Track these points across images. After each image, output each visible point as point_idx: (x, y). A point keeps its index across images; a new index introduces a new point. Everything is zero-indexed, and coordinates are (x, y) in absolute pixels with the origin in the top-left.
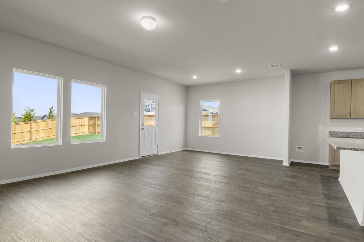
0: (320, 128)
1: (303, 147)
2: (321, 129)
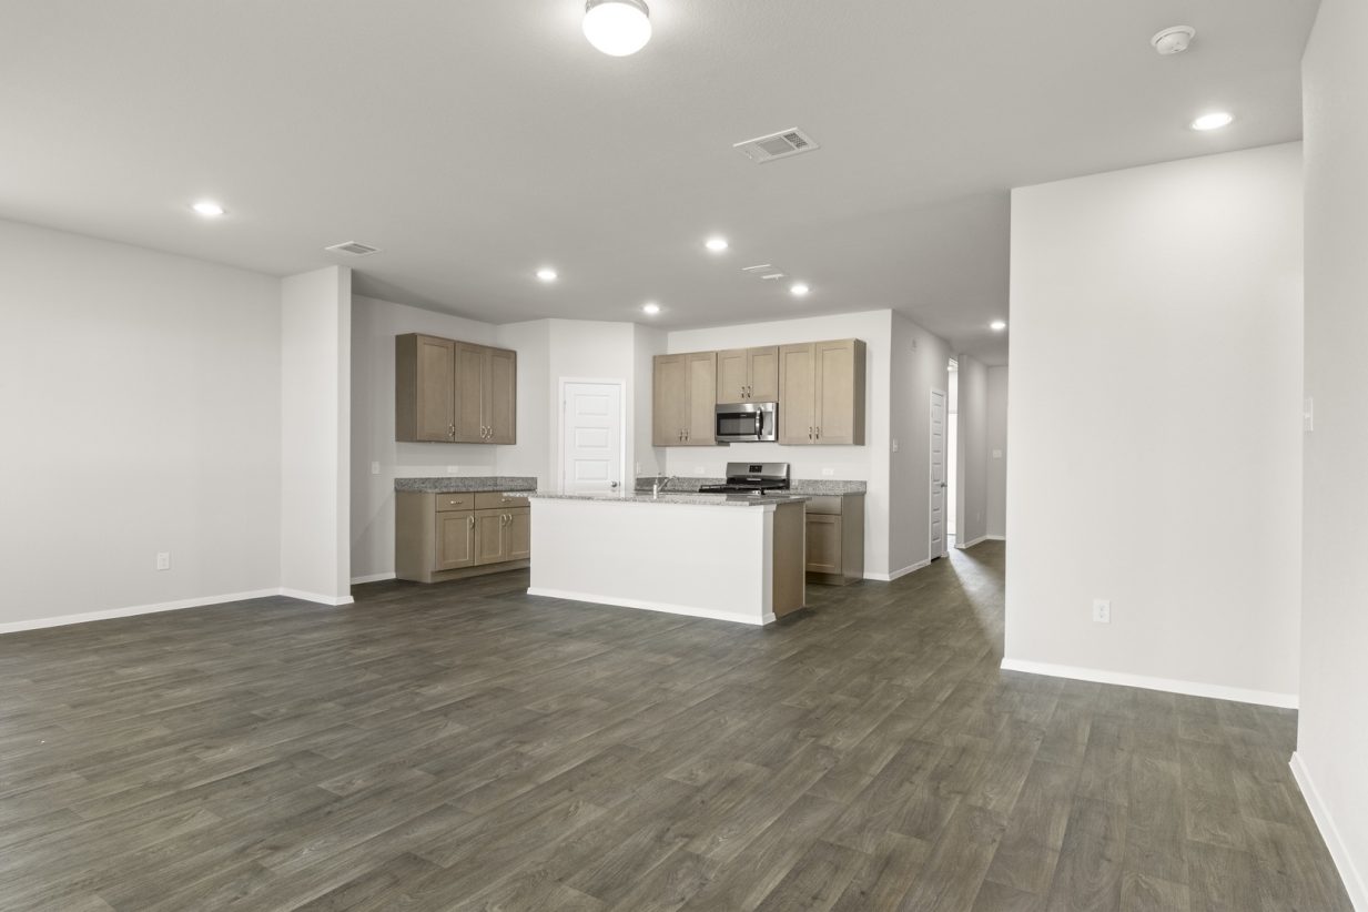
0: (375, 469)
2: (377, 472)
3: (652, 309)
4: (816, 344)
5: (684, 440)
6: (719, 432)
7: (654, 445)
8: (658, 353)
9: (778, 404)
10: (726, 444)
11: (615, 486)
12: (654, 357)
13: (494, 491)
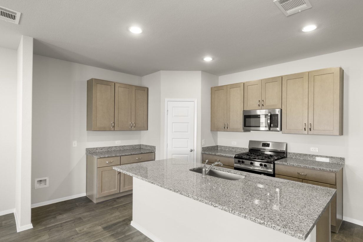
0: (75, 144)
1: (47, 178)
2: (76, 146)
3: (208, 59)
4: (309, 73)
5: (226, 128)
6: (245, 125)
7: (211, 131)
8: (213, 86)
9: (282, 109)
10: (249, 131)
11: (192, 151)
12: (212, 88)
13: (131, 155)
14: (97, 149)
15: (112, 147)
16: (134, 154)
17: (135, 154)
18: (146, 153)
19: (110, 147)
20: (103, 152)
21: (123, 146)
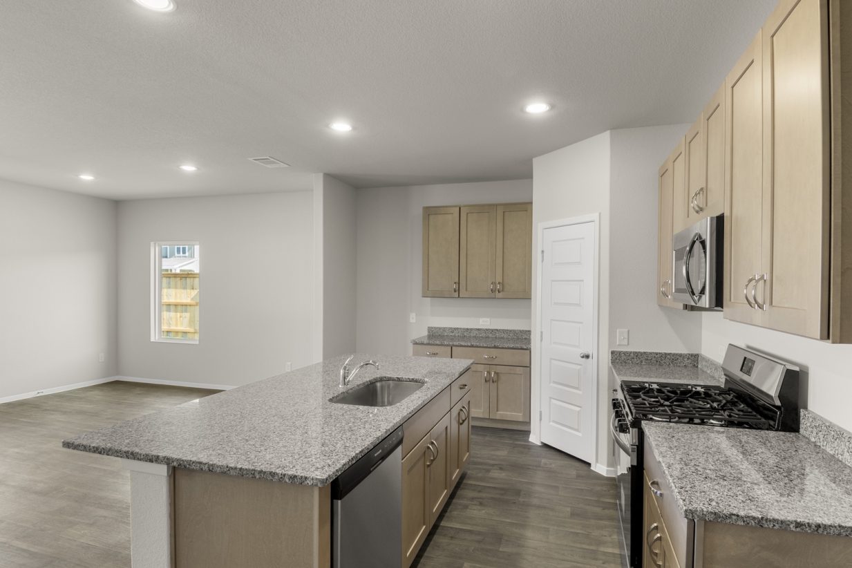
2: (414, 321)
7: (658, 304)
11: (586, 357)
12: (660, 170)
13: (472, 346)
14: (444, 329)
15: (471, 329)
16: (477, 347)
17: (480, 347)
18: (506, 348)
19: (467, 329)
20: (455, 336)
21: (493, 330)
